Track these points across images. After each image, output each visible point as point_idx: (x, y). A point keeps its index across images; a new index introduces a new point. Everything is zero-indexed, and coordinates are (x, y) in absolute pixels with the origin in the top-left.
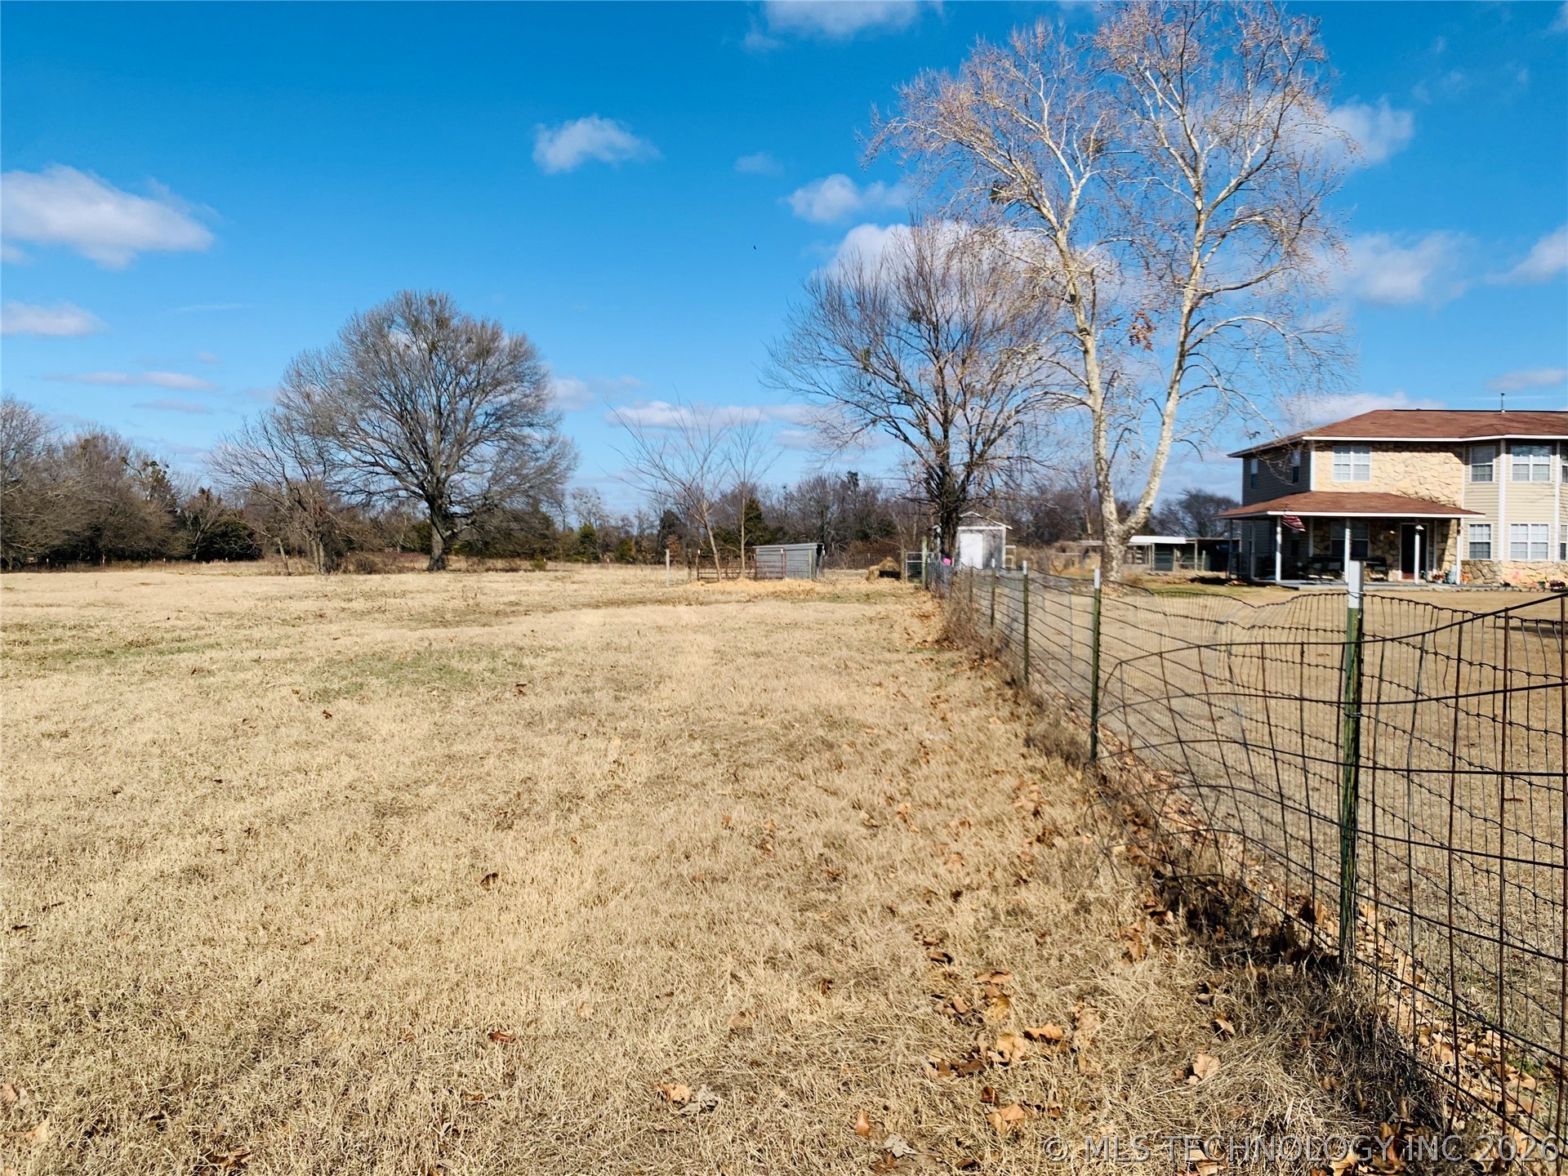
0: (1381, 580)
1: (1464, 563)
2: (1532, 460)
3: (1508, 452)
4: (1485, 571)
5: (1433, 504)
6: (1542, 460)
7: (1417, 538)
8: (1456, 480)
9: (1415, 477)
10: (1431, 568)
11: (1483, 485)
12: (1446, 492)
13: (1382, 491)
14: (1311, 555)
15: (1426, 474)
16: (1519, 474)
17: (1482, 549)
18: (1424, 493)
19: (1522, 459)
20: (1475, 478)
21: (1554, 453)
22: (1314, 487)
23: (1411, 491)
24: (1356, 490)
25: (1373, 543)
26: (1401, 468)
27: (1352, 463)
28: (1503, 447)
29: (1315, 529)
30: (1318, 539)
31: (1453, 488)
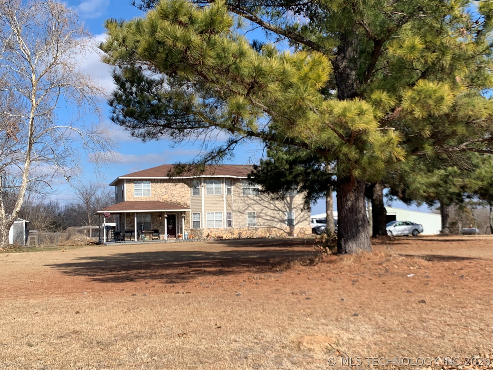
0: (157, 239)
1: (191, 230)
2: (214, 186)
3: (204, 183)
4: (198, 233)
5: (176, 205)
6: (218, 186)
7: (166, 220)
8: (187, 195)
9: (170, 194)
10: (178, 233)
11: (196, 196)
12: (183, 200)
13: (156, 200)
14: (126, 229)
15: (174, 192)
16: (209, 191)
17: (197, 224)
18: (174, 200)
19: (210, 186)
20: (194, 194)
21: (223, 183)
22: (125, 200)
23: (168, 200)
24: (145, 200)
25: (152, 223)
26: (164, 190)
27: (142, 188)
29: (127, 218)
30: (129, 222)
31: (186, 198)
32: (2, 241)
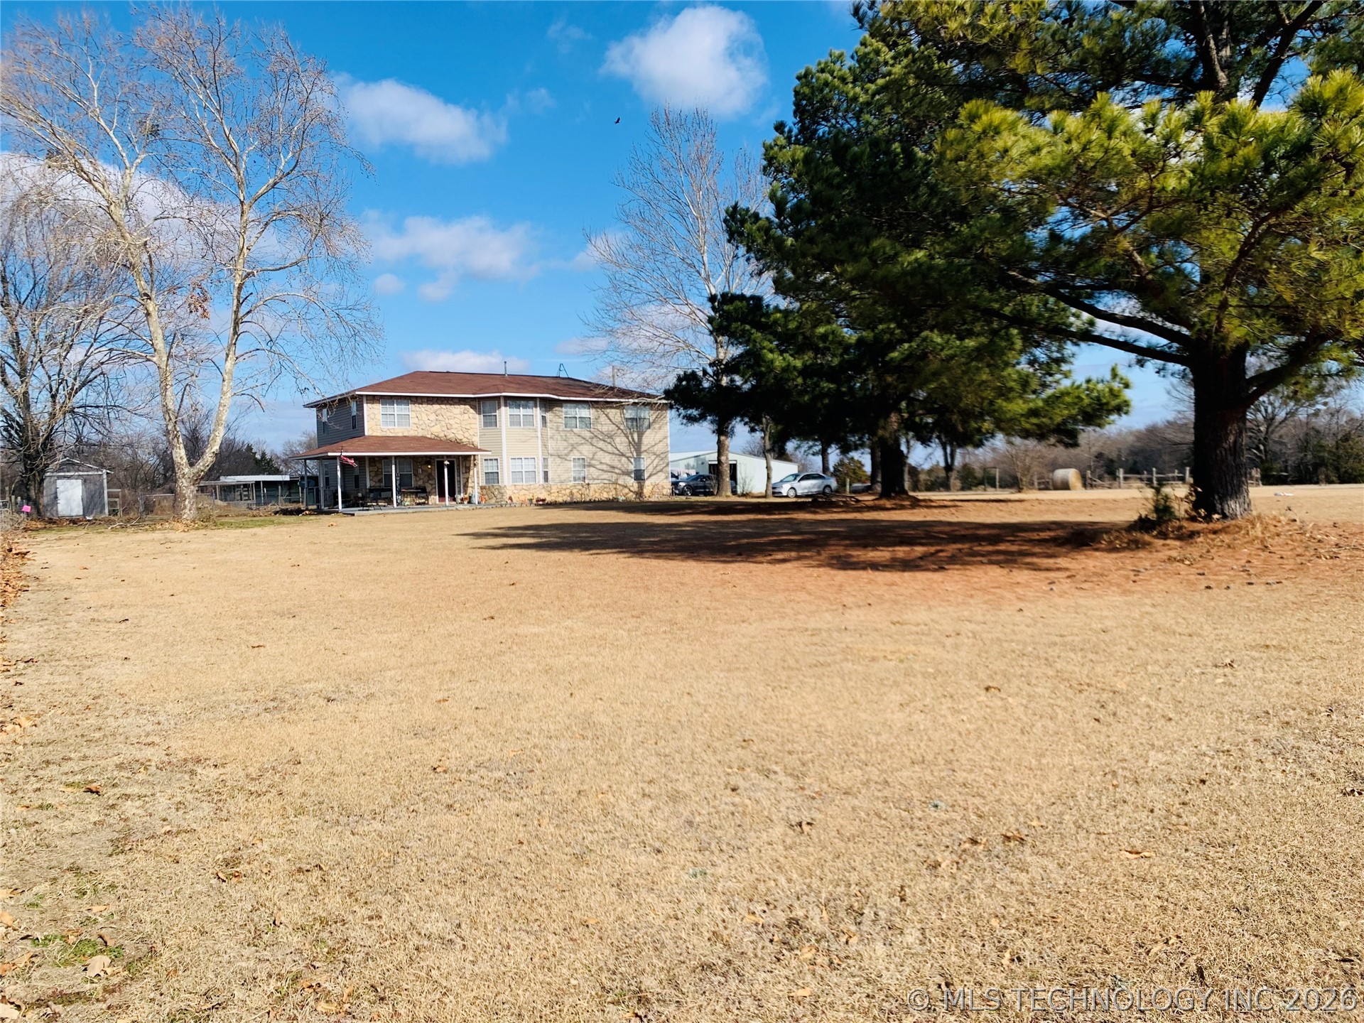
0: (424, 503)
1: (482, 488)
2: (522, 411)
3: (506, 406)
4: (496, 493)
5: (457, 444)
6: (529, 411)
7: (446, 470)
8: (473, 426)
9: (443, 423)
10: (460, 493)
11: (491, 430)
12: (467, 435)
13: (420, 435)
14: (368, 486)
15: (452, 422)
16: (515, 421)
17: (493, 477)
18: (451, 436)
19: (515, 411)
20: (486, 424)
21: (536, 407)
22: (366, 434)
23: (442, 435)
24: (400, 435)
25: (415, 475)
26: (433, 417)
27: (396, 413)
28: (502, 401)
29: (370, 466)
30: (373, 474)
31: (471, 432)
32: (185, 507)
